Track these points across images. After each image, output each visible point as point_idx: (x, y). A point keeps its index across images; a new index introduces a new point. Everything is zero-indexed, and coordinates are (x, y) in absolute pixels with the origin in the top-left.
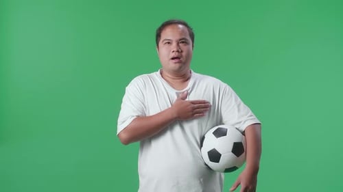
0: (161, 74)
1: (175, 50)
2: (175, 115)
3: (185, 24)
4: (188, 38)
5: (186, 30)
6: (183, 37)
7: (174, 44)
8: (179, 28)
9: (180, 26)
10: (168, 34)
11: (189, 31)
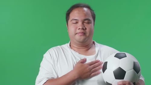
0: (70, 45)
1: (81, 27)
2: (76, 77)
3: (88, 7)
4: (91, 18)
5: (89, 12)
6: (87, 17)
7: (80, 23)
8: (84, 11)
9: (85, 9)
10: (75, 15)
11: (91, 12)
